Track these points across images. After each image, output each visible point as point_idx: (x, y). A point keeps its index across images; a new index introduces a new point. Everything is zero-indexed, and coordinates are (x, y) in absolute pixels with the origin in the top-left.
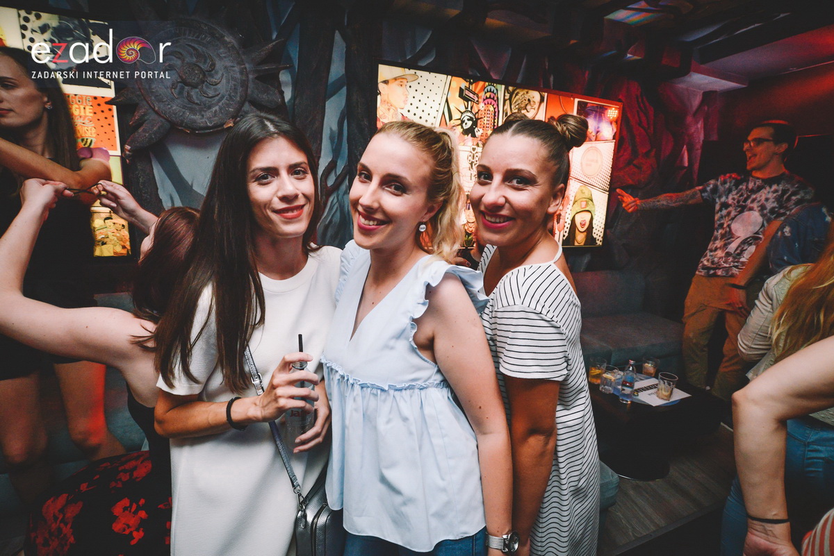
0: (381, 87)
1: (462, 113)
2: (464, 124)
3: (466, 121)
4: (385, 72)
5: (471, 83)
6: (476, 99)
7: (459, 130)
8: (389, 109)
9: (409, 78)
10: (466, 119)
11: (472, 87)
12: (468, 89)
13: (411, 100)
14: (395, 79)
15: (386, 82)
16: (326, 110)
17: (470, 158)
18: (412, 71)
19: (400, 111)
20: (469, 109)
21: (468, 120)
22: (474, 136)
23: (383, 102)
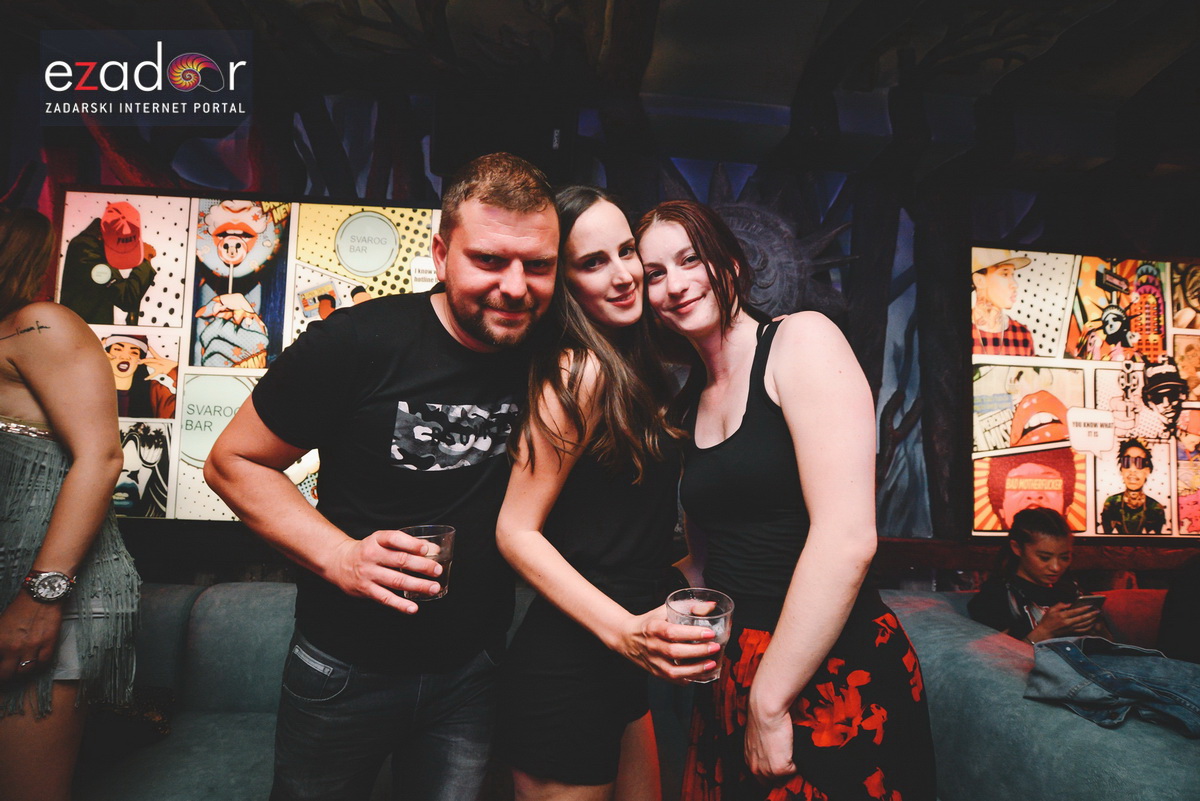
0: (977, 279)
1: (1104, 310)
2: (1108, 327)
3: (1111, 322)
4: (981, 257)
5: (1113, 264)
6: (1125, 287)
7: (1100, 337)
8: (989, 311)
9: (1018, 264)
10: (1110, 319)
11: (1116, 270)
12: (1109, 272)
13: (1021, 295)
14: (997, 266)
15: (983, 272)
16: (889, 317)
17: (1123, 381)
18: (1021, 254)
19: (1006, 312)
20: (1114, 303)
21: (1115, 320)
22: (1125, 344)
23: (980, 300)
